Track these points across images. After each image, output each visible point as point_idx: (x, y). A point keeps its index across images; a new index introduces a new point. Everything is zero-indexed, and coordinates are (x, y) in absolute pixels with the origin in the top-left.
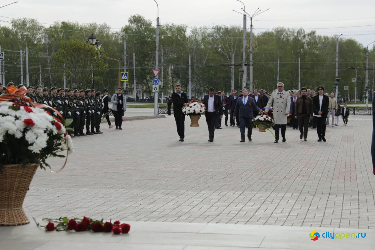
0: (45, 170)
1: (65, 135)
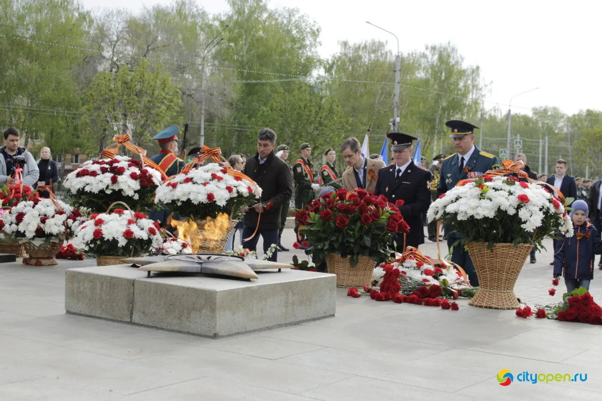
0: (540, 252)
1: (564, 215)
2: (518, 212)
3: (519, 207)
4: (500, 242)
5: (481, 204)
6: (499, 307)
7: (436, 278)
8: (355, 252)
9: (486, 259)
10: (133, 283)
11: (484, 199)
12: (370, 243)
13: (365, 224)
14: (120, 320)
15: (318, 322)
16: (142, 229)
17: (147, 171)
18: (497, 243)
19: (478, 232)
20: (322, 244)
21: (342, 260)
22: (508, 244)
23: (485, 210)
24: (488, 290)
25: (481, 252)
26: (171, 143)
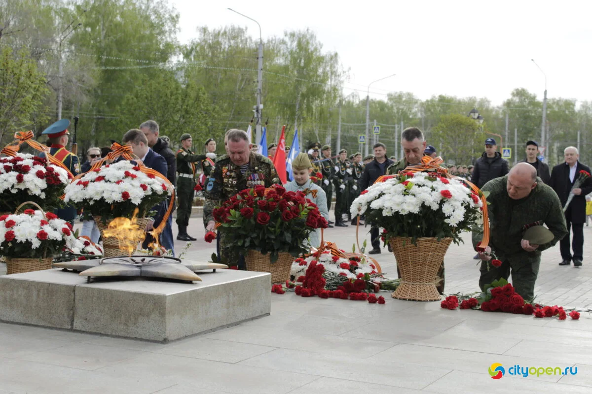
1: (481, 209)
2: (441, 208)
3: (442, 203)
4: (423, 236)
5: (405, 200)
6: (423, 299)
7: (352, 271)
8: (276, 248)
9: (409, 253)
10: (73, 289)
11: (408, 195)
12: (291, 239)
13: (286, 221)
14: (59, 327)
15: (255, 321)
16: (55, 230)
17: (52, 169)
18: (420, 237)
19: (402, 227)
20: (242, 241)
21: (262, 256)
22: (430, 238)
23: (410, 206)
24: (411, 283)
25: (405, 247)
26: (62, 137)
